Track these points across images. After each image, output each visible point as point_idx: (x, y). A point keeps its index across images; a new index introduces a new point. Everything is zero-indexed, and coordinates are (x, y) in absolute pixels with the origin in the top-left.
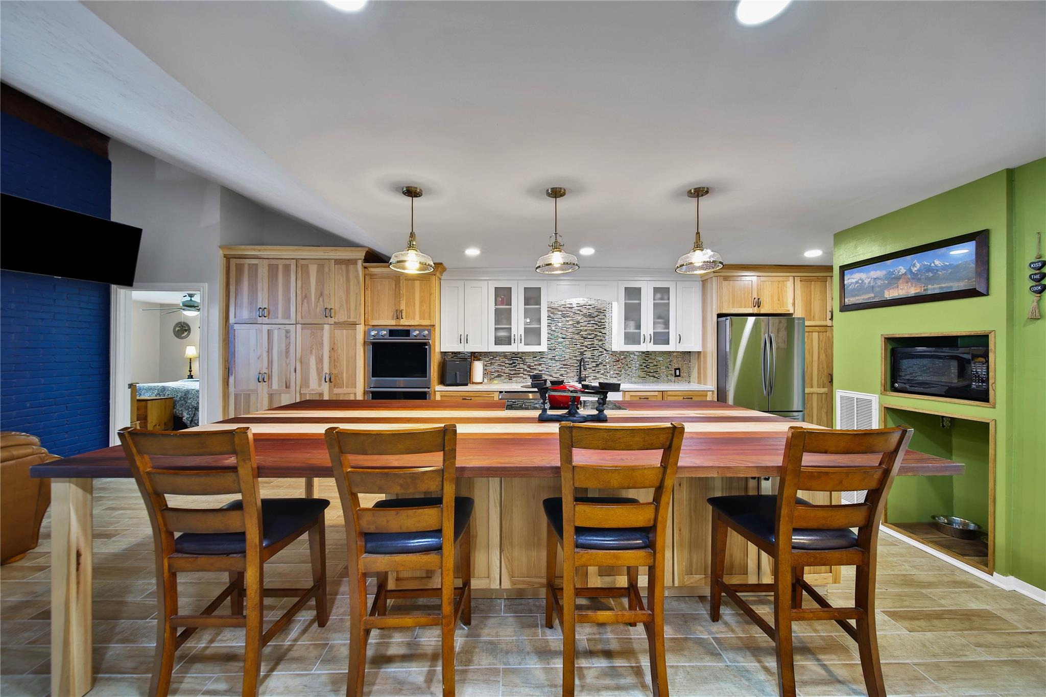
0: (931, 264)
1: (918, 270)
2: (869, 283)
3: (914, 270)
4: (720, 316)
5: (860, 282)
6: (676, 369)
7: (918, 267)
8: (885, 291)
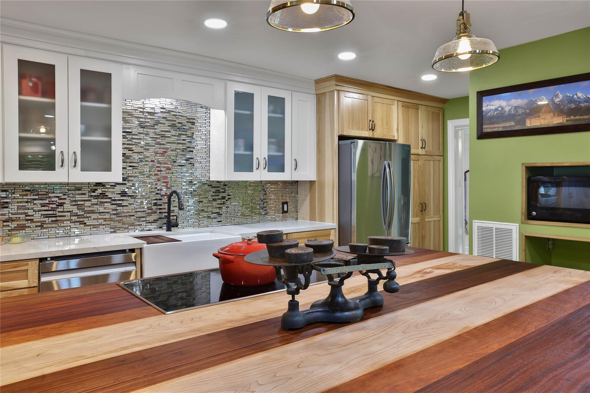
0: (573, 96)
1: (561, 101)
2: (510, 111)
3: (557, 100)
4: (342, 138)
5: (500, 109)
6: (283, 204)
7: (561, 98)
8: (527, 120)
